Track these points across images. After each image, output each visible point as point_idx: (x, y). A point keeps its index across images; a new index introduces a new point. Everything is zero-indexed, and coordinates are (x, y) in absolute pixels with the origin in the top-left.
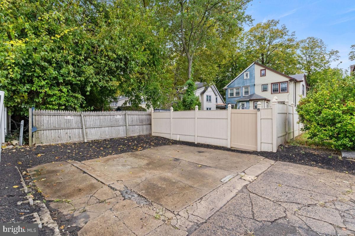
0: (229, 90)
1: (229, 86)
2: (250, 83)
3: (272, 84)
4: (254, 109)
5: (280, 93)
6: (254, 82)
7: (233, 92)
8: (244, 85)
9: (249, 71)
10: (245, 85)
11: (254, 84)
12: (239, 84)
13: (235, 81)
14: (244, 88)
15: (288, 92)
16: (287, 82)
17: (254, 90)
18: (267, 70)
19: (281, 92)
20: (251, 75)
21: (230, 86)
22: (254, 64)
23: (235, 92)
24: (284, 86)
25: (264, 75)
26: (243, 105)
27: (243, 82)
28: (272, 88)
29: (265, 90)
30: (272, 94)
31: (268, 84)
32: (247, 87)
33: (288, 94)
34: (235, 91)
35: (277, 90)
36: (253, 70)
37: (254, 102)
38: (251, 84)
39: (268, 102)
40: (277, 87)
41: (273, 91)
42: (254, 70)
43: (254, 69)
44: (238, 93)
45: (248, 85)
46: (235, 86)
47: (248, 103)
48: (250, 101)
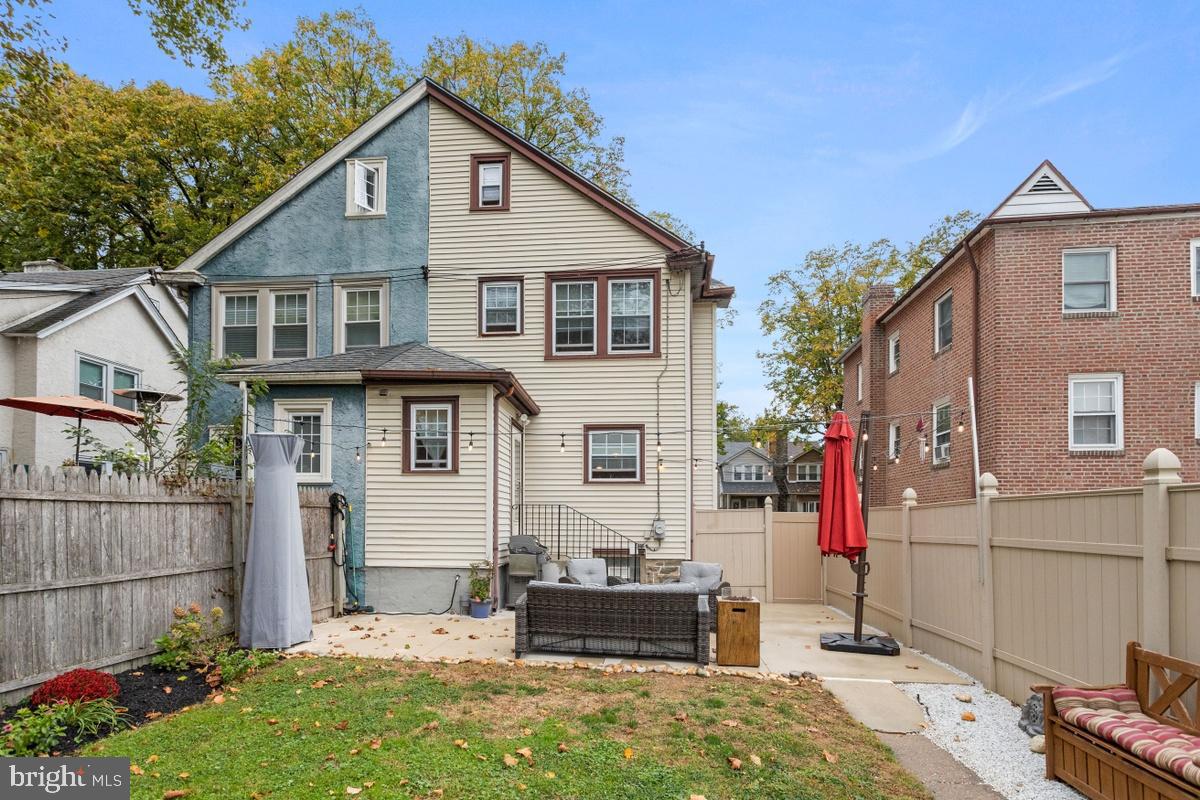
0: (220, 302)
1: (223, 267)
2: (393, 251)
3: (551, 277)
4: (406, 470)
5: (602, 355)
6: (423, 250)
7: (253, 316)
8: (348, 265)
9: (388, 154)
10: (355, 268)
11: (425, 271)
12: (303, 253)
13: (268, 226)
14: (341, 296)
15: (657, 354)
16: (653, 273)
17: (423, 314)
18: (515, 163)
19: (610, 351)
20: (401, 192)
21: (223, 260)
22: (427, 98)
23: (272, 322)
24: (631, 303)
25: (498, 205)
26: (307, 425)
27: (339, 245)
28: (554, 317)
29: (501, 324)
30: (549, 358)
31: (521, 280)
32: (365, 290)
33: (656, 365)
34: (268, 314)
35: (588, 336)
36: (414, 153)
37: (407, 401)
38: (398, 264)
39: (524, 418)
40: (582, 307)
41: (561, 338)
42: (421, 152)
43: (424, 144)
44: (291, 336)
45: (375, 266)
46: (268, 272)
47: (352, 412)
48: (371, 394)
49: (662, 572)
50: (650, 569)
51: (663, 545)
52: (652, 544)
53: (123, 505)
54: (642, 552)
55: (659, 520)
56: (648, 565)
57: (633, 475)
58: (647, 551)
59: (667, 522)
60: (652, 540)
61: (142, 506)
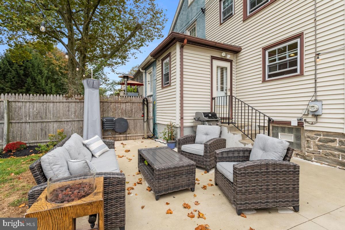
49: (319, 141)
50: (309, 137)
51: (319, 120)
52: (310, 119)
53: (51, 103)
54: (301, 124)
55: (316, 100)
56: (307, 134)
57: (295, 71)
58: (305, 124)
59: (324, 102)
60: (310, 116)
61: (57, 103)
